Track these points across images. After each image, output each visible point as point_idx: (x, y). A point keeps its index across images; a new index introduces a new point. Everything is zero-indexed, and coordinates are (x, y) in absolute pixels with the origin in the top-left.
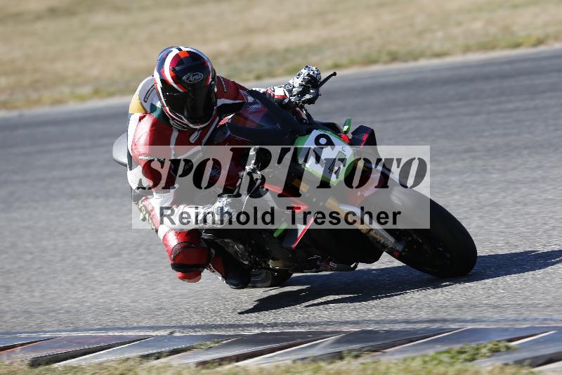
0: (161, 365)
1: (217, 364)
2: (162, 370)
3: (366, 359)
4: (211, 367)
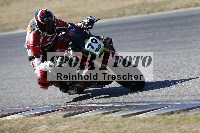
0: (109, 116)
1: (129, 116)
2: (110, 118)
3: (182, 114)
4: (127, 117)
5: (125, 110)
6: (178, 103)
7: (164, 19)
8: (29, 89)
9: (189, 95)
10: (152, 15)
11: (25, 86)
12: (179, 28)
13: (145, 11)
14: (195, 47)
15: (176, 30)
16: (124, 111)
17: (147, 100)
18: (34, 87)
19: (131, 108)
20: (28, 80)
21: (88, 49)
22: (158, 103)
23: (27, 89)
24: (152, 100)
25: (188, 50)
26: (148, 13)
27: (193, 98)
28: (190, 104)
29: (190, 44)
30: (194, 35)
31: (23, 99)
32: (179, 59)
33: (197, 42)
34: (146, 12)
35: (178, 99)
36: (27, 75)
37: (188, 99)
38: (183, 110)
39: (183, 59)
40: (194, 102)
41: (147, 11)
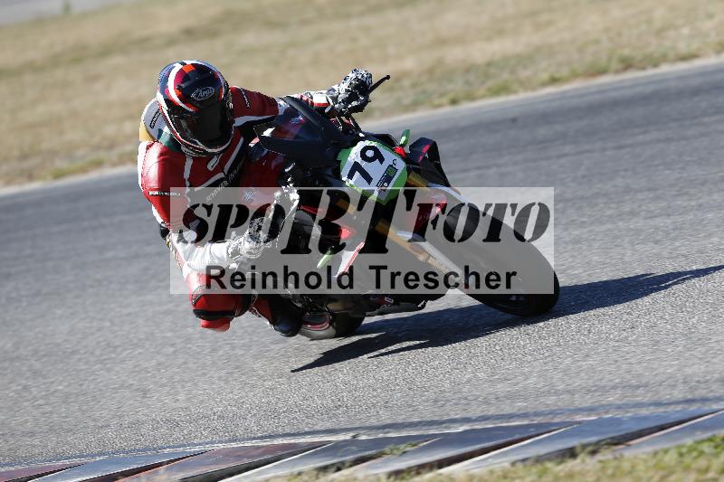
0: (343, 478)
1: (414, 473)
3: (606, 455)
4: (408, 477)
5: (400, 453)
6: (589, 415)
7: (513, 121)
8: (42, 398)
9: (624, 387)
10: (466, 107)
11: (25, 388)
12: (568, 149)
13: (442, 95)
14: (633, 214)
15: (559, 157)
16: (394, 457)
17: (475, 411)
18: (60, 388)
19: (419, 443)
20: (37, 366)
21: (351, 182)
22: (514, 421)
23: (35, 399)
24: (492, 411)
25: (609, 226)
26: (454, 102)
27: (642, 396)
28: (632, 419)
29: (613, 206)
30: (626, 170)
31: (24, 434)
32: (578, 261)
33: (640, 196)
34: (445, 100)
35: (588, 401)
36: (30, 348)
37: (624, 402)
38: (609, 441)
39: (595, 258)
40: (644, 412)
41: (451, 96)
